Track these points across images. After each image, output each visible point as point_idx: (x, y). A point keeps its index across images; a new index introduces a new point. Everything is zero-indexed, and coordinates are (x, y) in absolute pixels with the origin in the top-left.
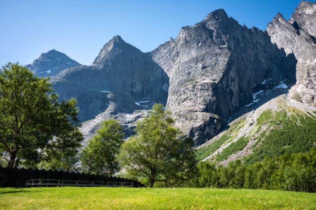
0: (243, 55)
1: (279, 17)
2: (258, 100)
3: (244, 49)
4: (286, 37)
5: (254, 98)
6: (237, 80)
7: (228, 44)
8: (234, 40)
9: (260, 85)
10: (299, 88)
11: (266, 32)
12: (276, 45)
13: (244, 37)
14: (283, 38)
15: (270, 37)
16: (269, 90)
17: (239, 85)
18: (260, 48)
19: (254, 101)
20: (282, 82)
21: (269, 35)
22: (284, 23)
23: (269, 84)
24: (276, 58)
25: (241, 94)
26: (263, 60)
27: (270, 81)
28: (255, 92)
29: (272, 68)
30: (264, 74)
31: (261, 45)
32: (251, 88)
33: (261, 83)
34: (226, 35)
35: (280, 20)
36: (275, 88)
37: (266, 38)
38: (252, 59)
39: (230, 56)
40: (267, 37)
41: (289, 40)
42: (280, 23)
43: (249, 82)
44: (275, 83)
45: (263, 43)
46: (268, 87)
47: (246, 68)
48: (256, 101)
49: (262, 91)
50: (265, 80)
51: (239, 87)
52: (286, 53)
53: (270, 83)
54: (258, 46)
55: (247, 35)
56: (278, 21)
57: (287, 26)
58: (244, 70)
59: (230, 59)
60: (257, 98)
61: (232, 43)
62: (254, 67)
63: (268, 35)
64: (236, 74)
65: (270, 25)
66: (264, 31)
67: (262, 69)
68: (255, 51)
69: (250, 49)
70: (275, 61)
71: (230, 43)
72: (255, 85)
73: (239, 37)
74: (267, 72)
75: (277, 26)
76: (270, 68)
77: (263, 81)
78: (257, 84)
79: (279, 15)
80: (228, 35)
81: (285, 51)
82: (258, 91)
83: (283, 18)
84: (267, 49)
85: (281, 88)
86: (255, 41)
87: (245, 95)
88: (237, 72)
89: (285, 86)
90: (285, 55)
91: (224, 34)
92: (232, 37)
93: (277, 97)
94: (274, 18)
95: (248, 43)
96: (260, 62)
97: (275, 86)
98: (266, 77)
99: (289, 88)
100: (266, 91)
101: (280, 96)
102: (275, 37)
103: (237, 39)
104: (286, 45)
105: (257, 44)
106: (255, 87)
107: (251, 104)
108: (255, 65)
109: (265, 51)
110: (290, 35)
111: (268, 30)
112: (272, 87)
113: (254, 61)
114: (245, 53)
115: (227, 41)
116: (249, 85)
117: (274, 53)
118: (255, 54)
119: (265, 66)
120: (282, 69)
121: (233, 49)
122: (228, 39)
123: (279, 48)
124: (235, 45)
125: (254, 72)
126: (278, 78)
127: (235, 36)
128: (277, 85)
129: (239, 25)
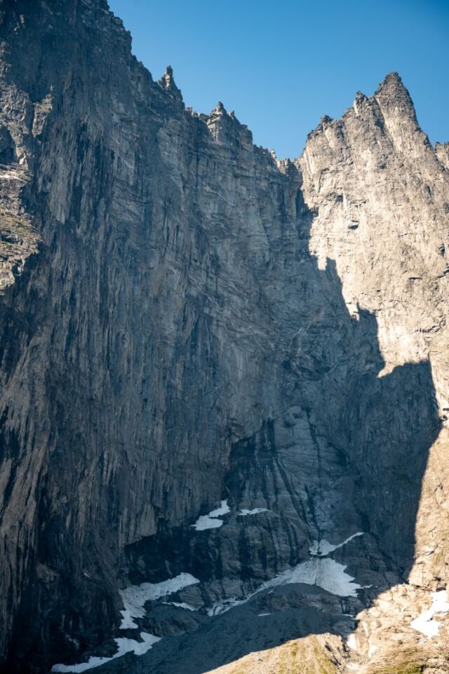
0: (115, 283)
1: (388, 104)
2: (149, 639)
3: (132, 242)
4: (406, 249)
5: (127, 623)
6: (37, 455)
7: (35, 165)
8: (80, 157)
9: (185, 533)
10: (426, 614)
11: (293, 170)
12: (338, 285)
13: (146, 153)
14: (388, 246)
15: (310, 214)
16: (235, 585)
17: (42, 494)
18: (234, 270)
19: (125, 646)
20: (327, 548)
21: (309, 202)
22: (415, 152)
23: (243, 541)
24: (320, 369)
25: (43, 570)
26: (239, 362)
27: (253, 520)
28: (137, 578)
29: (279, 427)
30: (225, 461)
31: (243, 252)
32: (122, 541)
33: (194, 520)
34: (36, 97)
35: (391, 124)
36: (277, 581)
37: (284, 218)
38: (170, 328)
39: (32, 261)
40: (292, 211)
41: (424, 273)
42: (391, 144)
43: (113, 493)
44: (281, 546)
45: (259, 243)
46: (231, 561)
47: (116, 385)
48: (139, 649)
49: (186, 580)
50: (224, 509)
51: (43, 512)
52: (387, 357)
53: (252, 531)
54: (225, 250)
55: (171, 153)
56: (380, 124)
57: (427, 176)
58: (98, 392)
59: (21, 280)
60: (145, 624)
61: (63, 170)
62: (170, 387)
63: (300, 194)
64: (41, 404)
65: (329, 133)
66: (280, 165)
67: (221, 421)
68: (201, 279)
69: (169, 257)
70: (310, 389)
71: (46, 165)
72: (148, 527)
73: (119, 143)
74: (244, 451)
75: (367, 157)
76: (270, 425)
77: (205, 510)
78: (161, 522)
79: (391, 90)
80: (46, 106)
81: (385, 337)
82: (161, 576)
83: (415, 119)
84: (275, 290)
85: (316, 589)
86: (210, 210)
87: (66, 581)
88: (51, 395)
89: (341, 583)
90: (382, 365)
91: (23, 87)
92: (69, 127)
93: (288, 647)
94: (361, 100)
95: (170, 206)
96: (212, 364)
97: (276, 564)
98: (231, 489)
99: (366, 599)
100: (215, 586)
101: (306, 641)
102: (340, 225)
103: (97, 153)
104: (395, 302)
105: (222, 234)
106: (147, 540)
107: (95, 662)
108: (178, 382)
109: (264, 305)
110: (435, 242)
111: (310, 166)
112: (257, 567)
113: (179, 350)
114: (133, 269)
115: (28, 140)
116: (113, 518)
117: (314, 330)
118: (196, 303)
119: (238, 404)
120: (341, 457)
121: (62, 218)
122: (37, 130)
123: (352, 309)
124: (76, 192)
125: (159, 430)
126: (307, 510)
127: (93, 133)
128: (295, 560)
129: (133, 62)
